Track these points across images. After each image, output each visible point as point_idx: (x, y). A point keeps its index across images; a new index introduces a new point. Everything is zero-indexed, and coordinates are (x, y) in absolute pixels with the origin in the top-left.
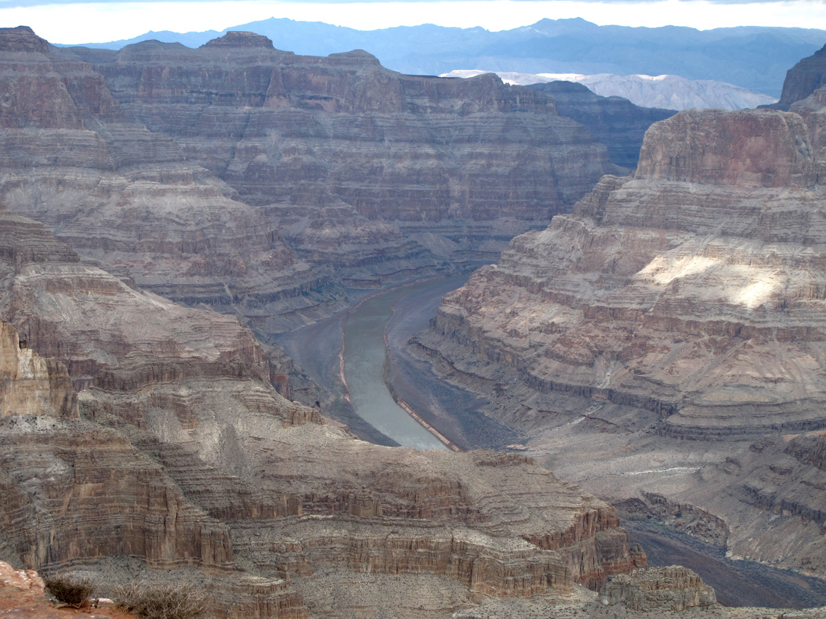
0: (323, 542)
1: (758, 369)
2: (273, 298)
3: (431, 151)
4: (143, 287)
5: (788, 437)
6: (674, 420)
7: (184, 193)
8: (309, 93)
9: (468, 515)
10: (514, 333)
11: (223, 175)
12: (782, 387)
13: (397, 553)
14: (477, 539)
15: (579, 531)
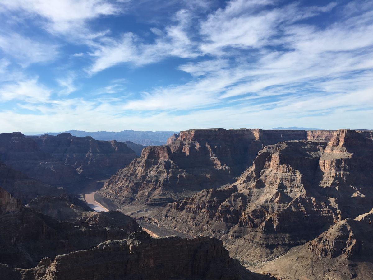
1: (163, 192)
2: (71, 183)
5: (169, 204)
6: (148, 202)
8: (79, 144)
10: (119, 188)
11: (61, 160)
12: (168, 195)
14: (108, 229)
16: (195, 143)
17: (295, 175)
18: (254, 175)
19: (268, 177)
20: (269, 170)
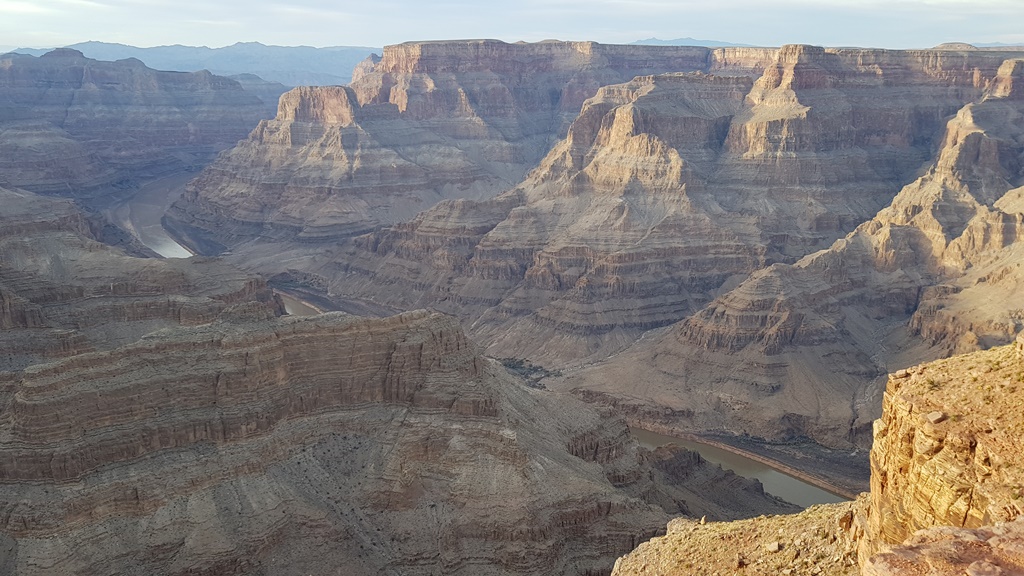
0: (99, 309)
1: (339, 208)
2: (95, 188)
3: (177, 110)
4: (17, 187)
5: (354, 238)
6: (301, 234)
7: (37, 135)
8: (107, 81)
9: (187, 288)
10: (223, 199)
11: (61, 126)
12: (351, 216)
13: (140, 310)
14: (181, 299)
15: (247, 290)
16: (421, 78)
17: (668, 161)
18: (569, 163)
19: (602, 166)
20: (608, 149)
